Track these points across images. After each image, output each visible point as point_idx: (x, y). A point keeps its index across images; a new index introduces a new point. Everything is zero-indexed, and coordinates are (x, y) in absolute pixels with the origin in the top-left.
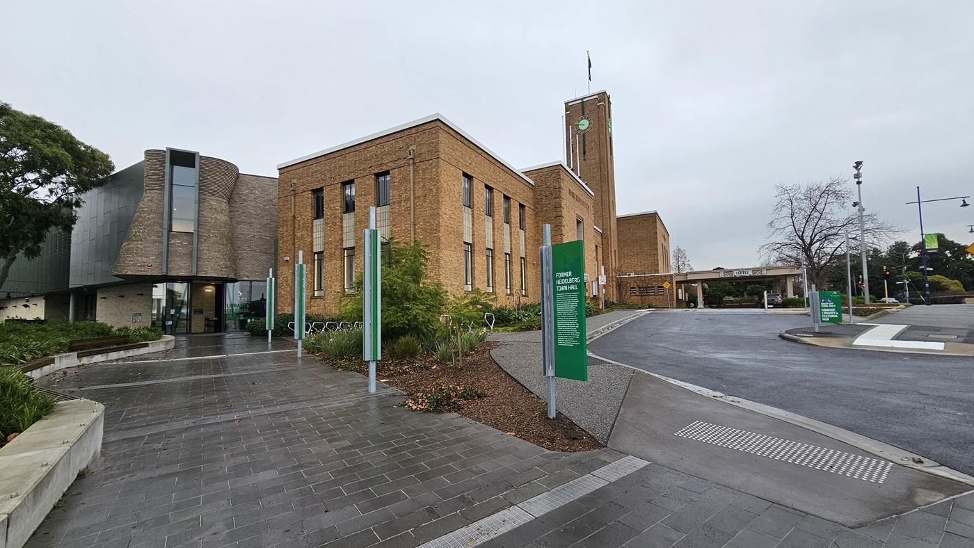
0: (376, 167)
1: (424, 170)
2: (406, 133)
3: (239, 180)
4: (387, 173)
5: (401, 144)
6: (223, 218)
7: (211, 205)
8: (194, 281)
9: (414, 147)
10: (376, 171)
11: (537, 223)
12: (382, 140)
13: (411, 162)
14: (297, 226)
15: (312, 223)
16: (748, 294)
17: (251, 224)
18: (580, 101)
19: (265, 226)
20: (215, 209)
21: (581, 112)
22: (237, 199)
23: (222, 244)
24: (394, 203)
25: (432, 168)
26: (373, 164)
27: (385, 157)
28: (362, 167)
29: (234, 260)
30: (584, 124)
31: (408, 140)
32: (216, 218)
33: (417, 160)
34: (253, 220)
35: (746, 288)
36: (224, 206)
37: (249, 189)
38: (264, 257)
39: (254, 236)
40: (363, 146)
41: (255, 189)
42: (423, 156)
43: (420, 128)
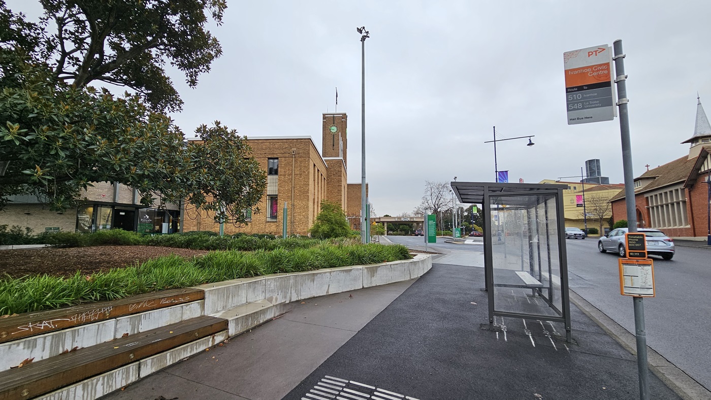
0: (270, 154)
1: (300, 162)
2: (290, 141)
4: (277, 158)
5: (287, 146)
9: (295, 149)
10: (269, 157)
11: (328, 188)
12: (274, 141)
13: (294, 156)
16: (400, 231)
18: (332, 116)
21: (332, 122)
24: (281, 175)
25: (306, 162)
26: (267, 152)
27: (275, 150)
28: (259, 152)
30: (334, 129)
31: (291, 145)
33: (297, 156)
35: (399, 227)
40: (260, 141)
42: (300, 155)
43: (299, 141)
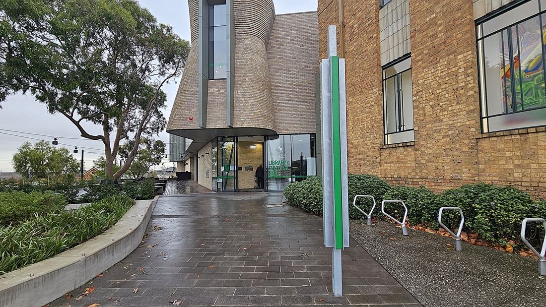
3: (276, 22)
6: (259, 60)
7: (246, 44)
8: (240, 139)
14: (347, 36)
15: (377, 16)
17: (288, 70)
19: (302, 70)
20: (251, 49)
22: (274, 43)
23: (259, 89)
29: (272, 109)
32: (251, 59)
34: (290, 65)
36: (260, 46)
37: (285, 30)
38: (303, 106)
39: (292, 84)
41: (291, 28)
